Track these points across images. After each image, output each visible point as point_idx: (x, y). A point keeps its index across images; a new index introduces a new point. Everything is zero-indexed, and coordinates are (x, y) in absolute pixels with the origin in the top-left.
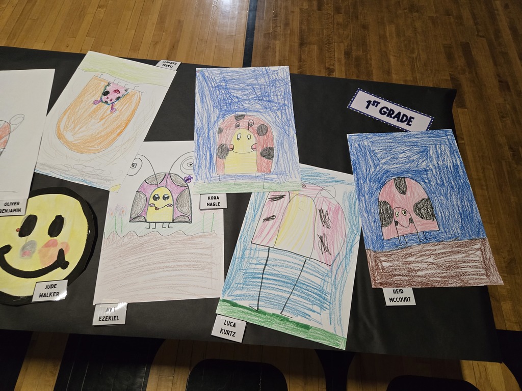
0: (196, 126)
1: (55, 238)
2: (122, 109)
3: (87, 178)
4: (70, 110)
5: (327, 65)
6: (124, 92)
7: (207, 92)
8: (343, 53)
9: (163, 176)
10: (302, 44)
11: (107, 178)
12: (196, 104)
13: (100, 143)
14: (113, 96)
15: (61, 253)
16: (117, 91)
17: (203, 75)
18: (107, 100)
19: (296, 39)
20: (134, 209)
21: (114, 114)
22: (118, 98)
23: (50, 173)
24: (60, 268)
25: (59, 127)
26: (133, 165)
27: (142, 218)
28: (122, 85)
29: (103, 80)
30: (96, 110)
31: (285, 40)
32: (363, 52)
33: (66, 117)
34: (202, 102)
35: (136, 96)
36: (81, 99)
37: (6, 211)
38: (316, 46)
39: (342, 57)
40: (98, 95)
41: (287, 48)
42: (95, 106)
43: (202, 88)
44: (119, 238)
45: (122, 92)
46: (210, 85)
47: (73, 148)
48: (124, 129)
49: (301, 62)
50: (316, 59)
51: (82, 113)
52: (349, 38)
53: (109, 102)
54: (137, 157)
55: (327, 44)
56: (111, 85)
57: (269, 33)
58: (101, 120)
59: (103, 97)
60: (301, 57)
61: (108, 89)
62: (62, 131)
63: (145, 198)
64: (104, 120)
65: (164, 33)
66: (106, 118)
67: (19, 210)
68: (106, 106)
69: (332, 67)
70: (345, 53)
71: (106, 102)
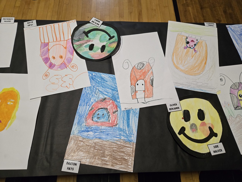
0: (241, 57)
1: (203, 121)
2: (200, 51)
3: (202, 88)
4: (175, 53)
5: (217, 18)
6: (196, 41)
7: (237, 38)
8: (222, 11)
9: (238, 84)
10: (202, 8)
11: (212, 88)
12: (235, 45)
13: (198, 69)
14: (192, 44)
15: (210, 129)
16: (192, 41)
17: (231, 29)
18: (190, 46)
19: (198, 6)
20: (233, 103)
21: (197, 54)
22: (195, 45)
23: (183, 87)
24: (214, 137)
25: (174, 62)
26: (221, 79)
27: (240, 107)
28: (193, 37)
29: (183, 36)
30: (187, 52)
31: (193, 7)
32: (232, 11)
33: (174, 57)
34: (237, 43)
35: (203, 42)
36: (177, 47)
37: (173, 109)
38: (209, 9)
39: (223, 13)
40: (185, 45)
41: (195, 11)
42: (186, 50)
43: (234, 36)
44: (234, 119)
45: (195, 41)
46: (237, 34)
47: (187, 73)
48: (206, 61)
49: (204, 17)
50: (211, 16)
51: (181, 54)
52: (223, 4)
53: (192, 47)
54: (221, 75)
55: (213, 8)
56: (188, 38)
57: (184, 4)
58: (192, 57)
59: (187, 45)
60: (203, 15)
61: (188, 40)
62: (176, 65)
63: (236, 97)
64: (194, 57)
65: (133, 7)
66: (194, 56)
67: (178, 108)
68: (191, 49)
69: (219, 19)
70: (223, 11)
71: (190, 47)
